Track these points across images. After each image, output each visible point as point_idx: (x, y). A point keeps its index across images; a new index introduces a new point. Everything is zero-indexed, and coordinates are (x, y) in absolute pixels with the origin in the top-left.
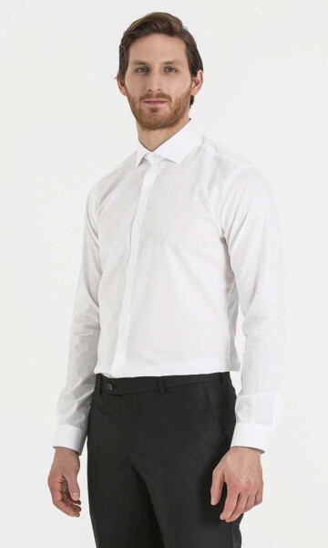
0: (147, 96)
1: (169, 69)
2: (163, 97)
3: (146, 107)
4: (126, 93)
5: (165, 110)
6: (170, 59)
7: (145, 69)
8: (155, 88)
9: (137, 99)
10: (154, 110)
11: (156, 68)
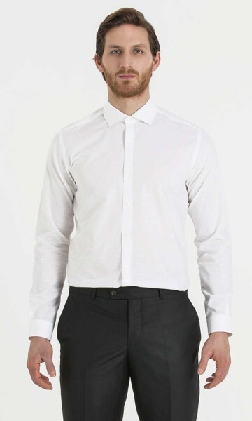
1: (137, 51)
2: (133, 72)
5: (135, 82)
6: (137, 43)
7: (119, 52)
8: (127, 65)
9: (114, 74)
10: (127, 83)
11: (128, 50)
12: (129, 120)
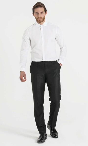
0: (39, 18)
1: (42, 13)
2: (41, 18)
3: (39, 20)
4: (34, 16)
5: (42, 20)
6: (42, 11)
7: (38, 13)
9: (37, 18)
10: (40, 20)
11: (40, 13)
12: (42, 26)
